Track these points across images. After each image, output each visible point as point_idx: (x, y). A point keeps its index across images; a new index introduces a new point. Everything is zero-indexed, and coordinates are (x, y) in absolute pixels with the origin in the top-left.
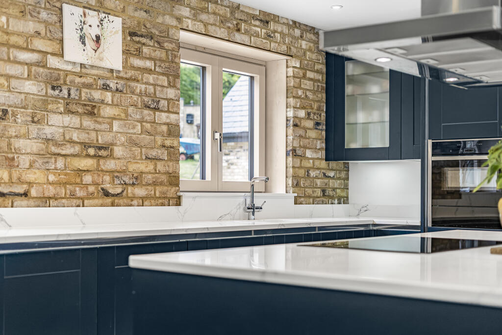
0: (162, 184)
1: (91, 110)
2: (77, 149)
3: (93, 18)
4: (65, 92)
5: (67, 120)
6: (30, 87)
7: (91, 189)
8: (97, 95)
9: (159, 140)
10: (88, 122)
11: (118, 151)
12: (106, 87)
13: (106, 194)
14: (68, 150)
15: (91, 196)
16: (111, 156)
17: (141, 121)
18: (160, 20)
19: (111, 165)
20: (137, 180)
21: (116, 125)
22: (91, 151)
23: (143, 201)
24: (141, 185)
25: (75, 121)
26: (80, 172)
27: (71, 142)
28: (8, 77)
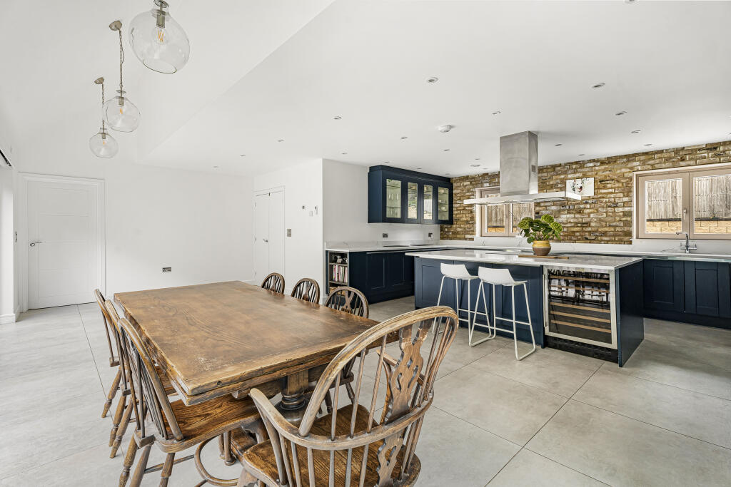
0: (619, 235)
1: (580, 211)
2: (573, 225)
3: (579, 182)
4: (568, 207)
5: (568, 216)
6: (553, 208)
7: (579, 237)
8: (582, 206)
9: (617, 219)
10: (577, 216)
11: (592, 224)
12: (587, 203)
13: (587, 239)
14: (569, 225)
15: (579, 240)
16: (590, 226)
17: (606, 213)
18: (618, 172)
19: (589, 229)
20: (605, 234)
21: (592, 216)
22: (579, 225)
23: (607, 242)
24: (606, 236)
25: (572, 216)
26: (574, 232)
27: (570, 222)
28: (546, 206)
